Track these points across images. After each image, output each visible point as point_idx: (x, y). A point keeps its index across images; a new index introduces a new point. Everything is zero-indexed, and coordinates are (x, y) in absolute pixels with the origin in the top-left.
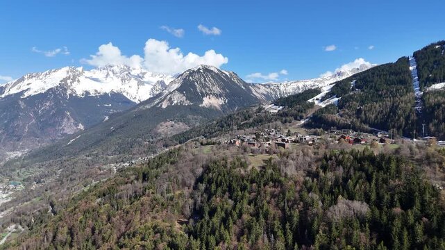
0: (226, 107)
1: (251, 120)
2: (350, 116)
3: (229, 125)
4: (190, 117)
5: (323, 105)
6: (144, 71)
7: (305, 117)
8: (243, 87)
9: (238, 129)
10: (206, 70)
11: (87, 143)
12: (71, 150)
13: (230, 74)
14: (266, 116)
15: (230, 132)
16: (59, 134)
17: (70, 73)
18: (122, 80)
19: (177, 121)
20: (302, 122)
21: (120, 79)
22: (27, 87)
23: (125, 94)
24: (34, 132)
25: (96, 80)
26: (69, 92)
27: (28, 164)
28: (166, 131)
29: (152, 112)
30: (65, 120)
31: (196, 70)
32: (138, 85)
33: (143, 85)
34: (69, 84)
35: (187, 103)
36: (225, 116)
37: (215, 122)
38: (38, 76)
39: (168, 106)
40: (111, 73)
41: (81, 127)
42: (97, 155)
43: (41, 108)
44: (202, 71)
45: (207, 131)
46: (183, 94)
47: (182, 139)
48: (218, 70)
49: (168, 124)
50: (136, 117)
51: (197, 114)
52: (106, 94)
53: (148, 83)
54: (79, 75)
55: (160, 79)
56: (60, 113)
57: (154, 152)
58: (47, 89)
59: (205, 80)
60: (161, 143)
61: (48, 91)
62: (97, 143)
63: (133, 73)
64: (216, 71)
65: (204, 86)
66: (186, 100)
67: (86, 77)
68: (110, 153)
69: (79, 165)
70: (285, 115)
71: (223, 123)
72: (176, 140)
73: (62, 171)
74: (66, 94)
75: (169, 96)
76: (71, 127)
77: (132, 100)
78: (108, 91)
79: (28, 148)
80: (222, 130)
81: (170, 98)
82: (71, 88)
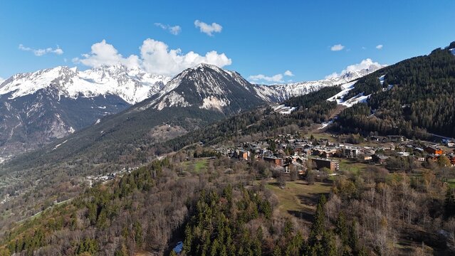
0: (228, 109)
1: (259, 123)
2: (394, 117)
3: (232, 129)
4: (188, 119)
5: (348, 105)
6: (142, 72)
7: (327, 119)
8: (246, 88)
9: (243, 134)
10: (207, 69)
11: (73, 149)
12: (55, 157)
13: (233, 74)
14: (277, 119)
15: (234, 137)
16: (48, 139)
17: (62, 73)
18: (118, 81)
19: (174, 125)
20: (325, 125)
21: (116, 79)
22: (16, 88)
23: (121, 96)
24: (19, 136)
25: (91, 81)
26: (60, 93)
27: (5, 173)
28: (161, 135)
29: (147, 114)
30: (55, 123)
31: (196, 69)
32: (136, 86)
33: (141, 86)
34: (61, 85)
35: (185, 104)
36: (226, 118)
37: (215, 126)
38: (27, 76)
39: (165, 108)
40: (107, 74)
41: (72, 130)
42: (81, 163)
43: (29, 110)
44: (202, 70)
45: (206, 135)
46: (182, 94)
47: (177, 145)
48: (220, 69)
49: (163, 127)
50: (128, 120)
51: (197, 116)
52: (101, 96)
53: (146, 84)
54: (72, 76)
55: (159, 81)
56: (49, 116)
57: (144, 161)
58: (36, 89)
59: (206, 80)
60: (153, 150)
61: (38, 92)
62: (84, 149)
63: (131, 74)
64: (218, 71)
65: (205, 86)
66: (185, 101)
67: (80, 78)
68: (96, 160)
69: (60, 174)
70: (302, 116)
71: (224, 127)
72: (171, 146)
73: (40, 182)
74: (57, 96)
75: (166, 97)
76: (60, 131)
77: (128, 102)
78: (103, 93)
79: (13, 153)
80: (223, 136)
81: (167, 100)
82: (64, 89)
